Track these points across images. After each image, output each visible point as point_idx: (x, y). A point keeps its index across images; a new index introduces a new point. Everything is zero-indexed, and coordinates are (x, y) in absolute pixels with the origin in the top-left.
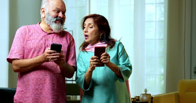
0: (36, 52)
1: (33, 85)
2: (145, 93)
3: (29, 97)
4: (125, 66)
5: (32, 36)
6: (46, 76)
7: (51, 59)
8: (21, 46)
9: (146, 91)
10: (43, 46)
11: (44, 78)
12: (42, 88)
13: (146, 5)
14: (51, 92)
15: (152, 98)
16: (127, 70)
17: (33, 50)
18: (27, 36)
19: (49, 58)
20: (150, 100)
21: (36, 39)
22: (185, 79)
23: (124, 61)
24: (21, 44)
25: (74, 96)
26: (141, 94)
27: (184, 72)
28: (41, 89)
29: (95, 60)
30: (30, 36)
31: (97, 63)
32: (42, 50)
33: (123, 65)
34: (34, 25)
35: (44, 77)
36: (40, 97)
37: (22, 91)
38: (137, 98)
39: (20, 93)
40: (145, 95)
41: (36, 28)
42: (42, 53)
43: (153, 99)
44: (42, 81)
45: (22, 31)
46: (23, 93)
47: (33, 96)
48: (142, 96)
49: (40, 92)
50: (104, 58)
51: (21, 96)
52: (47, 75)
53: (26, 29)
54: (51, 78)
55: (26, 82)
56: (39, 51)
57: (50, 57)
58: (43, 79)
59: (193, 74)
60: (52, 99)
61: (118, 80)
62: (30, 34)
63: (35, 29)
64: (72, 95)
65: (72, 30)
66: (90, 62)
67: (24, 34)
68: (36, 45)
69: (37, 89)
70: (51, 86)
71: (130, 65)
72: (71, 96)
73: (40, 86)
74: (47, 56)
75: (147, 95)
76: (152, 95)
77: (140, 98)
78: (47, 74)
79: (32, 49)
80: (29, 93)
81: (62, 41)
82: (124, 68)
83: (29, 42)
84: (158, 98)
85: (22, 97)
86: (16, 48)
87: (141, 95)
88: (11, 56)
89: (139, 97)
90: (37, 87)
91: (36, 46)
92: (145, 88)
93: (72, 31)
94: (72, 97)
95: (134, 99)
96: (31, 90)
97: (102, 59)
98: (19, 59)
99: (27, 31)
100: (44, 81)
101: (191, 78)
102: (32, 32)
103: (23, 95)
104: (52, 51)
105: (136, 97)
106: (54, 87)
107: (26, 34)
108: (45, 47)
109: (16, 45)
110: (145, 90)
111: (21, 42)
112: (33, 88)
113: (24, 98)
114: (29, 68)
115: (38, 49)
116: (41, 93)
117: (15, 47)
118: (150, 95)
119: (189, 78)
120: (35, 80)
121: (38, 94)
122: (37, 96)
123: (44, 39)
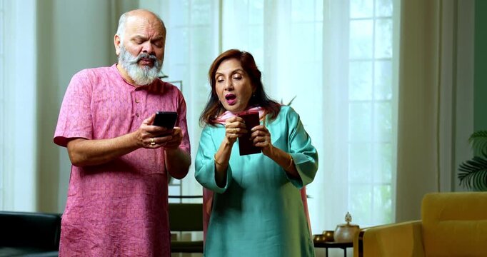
0: (114, 128)
1: (108, 198)
2: (346, 223)
4: (304, 153)
5: (104, 92)
7: (156, 143)
9: (348, 218)
10: (129, 115)
12: (125, 204)
13: (352, 23)
15: (362, 234)
16: (309, 163)
17: (107, 122)
18: (95, 92)
20: (358, 238)
21: (113, 98)
22: (439, 191)
23: (303, 144)
25: (184, 233)
26: (338, 226)
27: (437, 176)
28: (125, 207)
30: (101, 92)
32: (127, 124)
33: (301, 152)
35: (131, 181)
36: (122, 224)
37: (81, 207)
38: (329, 235)
39: (77, 211)
40: (347, 229)
41: (112, 76)
42: (126, 131)
43: (364, 235)
44: (127, 190)
45: (84, 80)
46: (82, 210)
47: (108, 220)
48: (339, 229)
49: (122, 213)
50: (259, 135)
51: (77, 217)
54: (146, 184)
56: (120, 126)
57: (152, 139)
58: (129, 185)
59: (457, 181)
60: (147, 227)
61: (290, 182)
62: (100, 87)
63: (109, 78)
64: (181, 230)
65: (180, 80)
68: (114, 112)
69: (116, 207)
71: (314, 151)
72: (178, 233)
73: (123, 200)
74: (146, 137)
75: (351, 228)
76: (361, 227)
77: (336, 234)
79: (106, 120)
81: (164, 105)
82: (303, 159)
83: (99, 105)
84: (376, 233)
85: (80, 218)
87: (336, 229)
88: (68, 132)
89: (332, 232)
90: (116, 202)
91: (114, 115)
92: (346, 213)
93: (181, 82)
94: (181, 234)
95: (321, 236)
97: (255, 137)
100: (131, 190)
101: (453, 190)
102: (103, 84)
105: (327, 232)
108: (133, 117)
109: (74, 109)
110: (346, 216)
112: (108, 204)
114: (107, 157)
115: (117, 121)
116: (124, 215)
118: (358, 227)
119: (450, 189)
120: (111, 187)
121: (118, 218)
122: (116, 220)
123: (129, 100)
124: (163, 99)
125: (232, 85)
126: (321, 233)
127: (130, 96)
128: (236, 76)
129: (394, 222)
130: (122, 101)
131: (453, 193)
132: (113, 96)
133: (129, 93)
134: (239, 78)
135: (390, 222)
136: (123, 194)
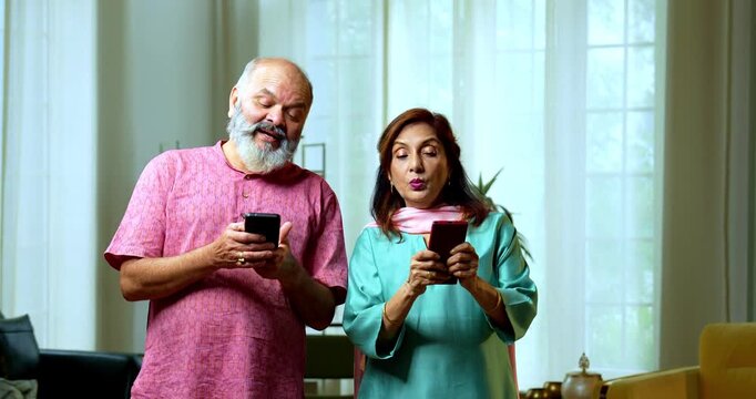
0: (204, 235)
1: (192, 345)
2: (580, 370)
3: (178, 383)
4: (518, 290)
5: (192, 183)
6: (236, 315)
7: (246, 260)
8: (150, 217)
9: (584, 363)
10: (229, 216)
11: (229, 321)
12: (219, 353)
14: (248, 367)
15: (605, 389)
18: (178, 183)
19: (237, 258)
20: (599, 395)
21: (205, 192)
22: (728, 320)
23: (514, 275)
24: (153, 209)
25: (328, 381)
26: (568, 376)
27: (724, 294)
28: (219, 358)
29: (430, 263)
30: (188, 182)
31: (434, 274)
33: (512, 287)
34: (205, 149)
35: (229, 317)
36: (215, 385)
37: (155, 365)
38: (553, 388)
39: (150, 371)
40: (582, 379)
41: (210, 159)
43: (609, 391)
44: (222, 331)
46: (157, 369)
47: (192, 379)
48: (569, 380)
49: (215, 368)
50: (461, 261)
51: (151, 380)
52: (237, 313)
53: (175, 161)
54: (253, 321)
55: (171, 333)
57: (240, 254)
58: (225, 324)
61: (495, 334)
62: (187, 176)
63: (204, 162)
64: (324, 377)
66: (413, 268)
67: (167, 175)
68: (203, 211)
69: (204, 359)
70: (250, 346)
71: (533, 289)
72: (319, 382)
73: (215, 347)
74: (232, 249)
75: (588, 379)
76: (604, 378)
77: (565, 387)
78: (238, 310)
79: (190, 225)
80: (180, 369)
82: (516, 298)
83: (183, 202)
85: (154, 383)
86: (136, 221)
87: (565, 381)
89: (559, 384)
90: (205, 351)
91: (203, 216)
92: (580, 355)
94: (324, 384)
95: (540, 391)
96: (187, 360)
97: (453, 264)
98: (140, 258)
99: (179, 166)
100: (228, 331)
101: (750, 319)
102: (193, 171)
103: (157, 376)
104: (252, 236)
105: (551, 384)
106: (260, 350)
107: (172, 176)
108: (235, 219)
110: (581, 359)
111: (152, 204)
112: (192, 355)
113: (159, 387)
116: (218, 371)
117: (131, 218)
118: (599, 377)
119: (745, 318)
120: (197, 328)
121: (209, 375)
122: (206, 379)
123: (231, 194)
124: (291, 194)
125: (422, 164)
126: (541, 386)
127: (232, 188)
128: (427, 149)
129: (658, 369)
130: (218, 195)
131: (751, 324)
132: (205, 189)
133: (233, 184)
134: (432, 155)
135: (652, 370)
136: (217, 338)
